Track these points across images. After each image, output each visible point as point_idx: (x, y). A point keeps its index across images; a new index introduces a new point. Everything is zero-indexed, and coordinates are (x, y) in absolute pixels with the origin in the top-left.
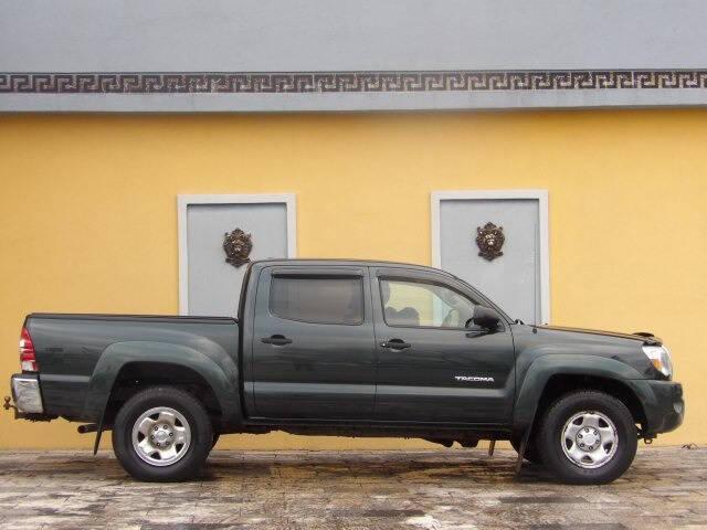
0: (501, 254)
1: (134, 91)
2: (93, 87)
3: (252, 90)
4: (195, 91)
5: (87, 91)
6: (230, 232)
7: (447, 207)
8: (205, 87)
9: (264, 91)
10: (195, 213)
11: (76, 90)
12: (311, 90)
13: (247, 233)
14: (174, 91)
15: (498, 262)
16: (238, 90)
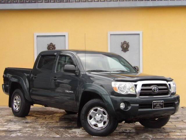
0: (128, 50)
1: (21, 3)
2: (9, 2)
3: (55, 2)
4: (38, 2)
5: (7, 3)
6: (49, 44)
7: (112, 36)
8: (41, 1)
9: (58, 2)
10: (39, 38)
11: (4, 3)
12: (72, 2)
13: (54, 44)
14: (32, 3)
15: (127, 52)
16: (51, 2)
